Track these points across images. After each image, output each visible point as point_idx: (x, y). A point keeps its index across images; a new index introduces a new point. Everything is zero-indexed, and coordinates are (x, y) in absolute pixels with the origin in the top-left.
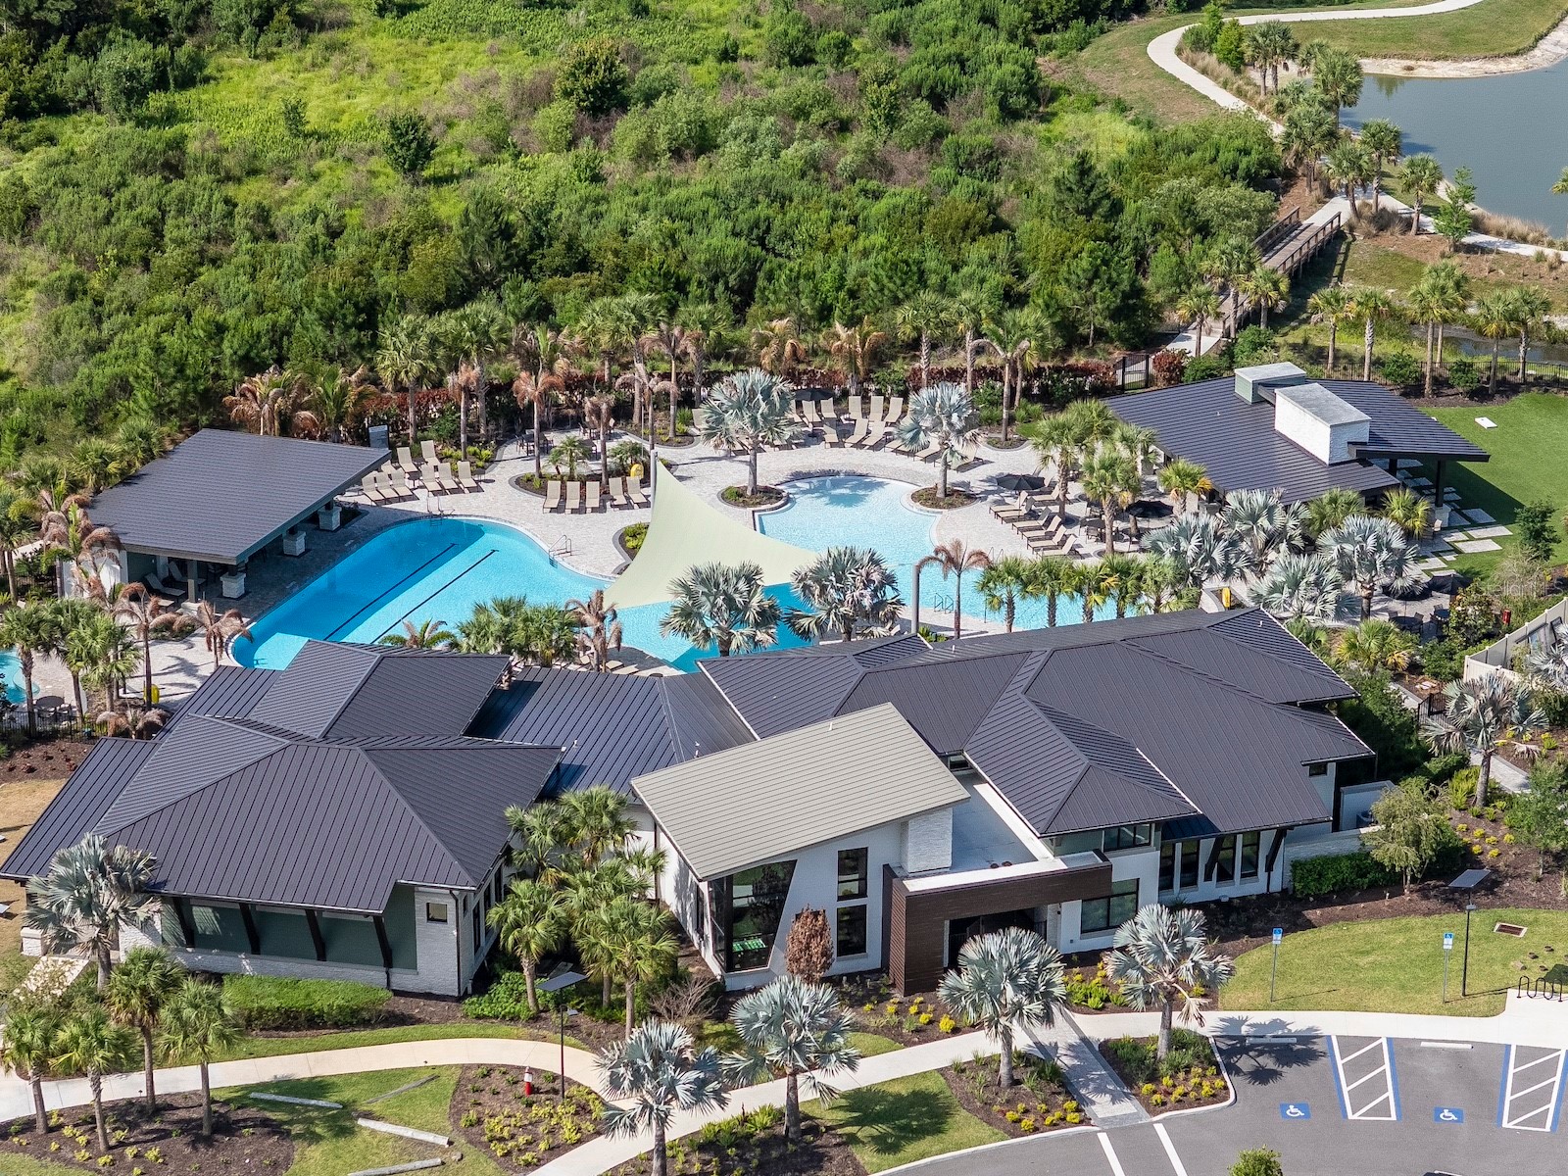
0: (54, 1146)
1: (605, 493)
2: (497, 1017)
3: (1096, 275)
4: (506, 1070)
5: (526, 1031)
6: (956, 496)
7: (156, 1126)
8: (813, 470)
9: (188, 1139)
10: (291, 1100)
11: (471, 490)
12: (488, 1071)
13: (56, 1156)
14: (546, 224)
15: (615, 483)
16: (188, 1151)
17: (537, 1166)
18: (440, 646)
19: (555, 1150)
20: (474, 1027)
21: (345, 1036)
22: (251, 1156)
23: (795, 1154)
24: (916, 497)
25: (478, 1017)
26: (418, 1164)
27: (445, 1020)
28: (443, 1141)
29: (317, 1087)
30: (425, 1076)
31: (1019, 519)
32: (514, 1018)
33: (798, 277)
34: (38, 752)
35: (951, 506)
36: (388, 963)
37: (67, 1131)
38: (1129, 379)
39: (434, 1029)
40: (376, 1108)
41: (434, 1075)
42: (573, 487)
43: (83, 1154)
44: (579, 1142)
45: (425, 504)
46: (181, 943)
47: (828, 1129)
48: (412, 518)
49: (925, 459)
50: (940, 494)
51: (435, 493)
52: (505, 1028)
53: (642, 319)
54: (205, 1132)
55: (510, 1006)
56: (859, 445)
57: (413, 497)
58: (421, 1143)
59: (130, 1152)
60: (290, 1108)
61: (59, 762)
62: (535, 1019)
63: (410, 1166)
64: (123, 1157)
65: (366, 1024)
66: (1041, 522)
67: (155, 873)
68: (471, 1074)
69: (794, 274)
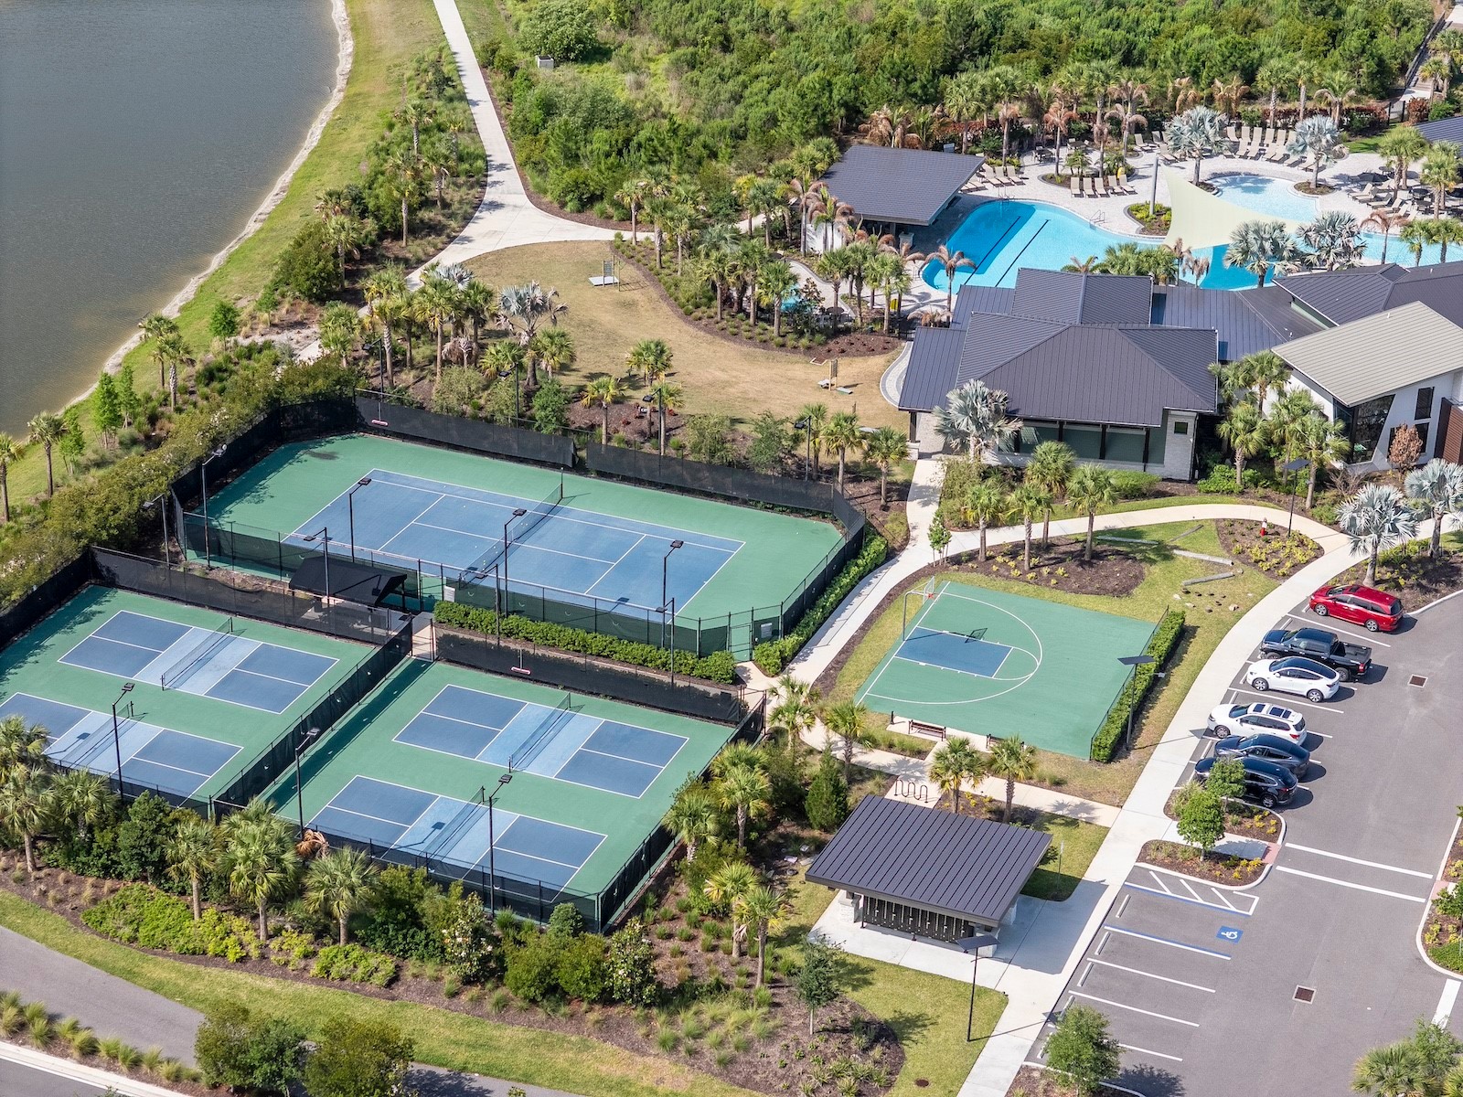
0: (995, 568)
1: (1106, 186)
2: (1218, 492)
3: (1363, 51)
4: (1242, 522)
5: (1239, 499)
6: (1321, 188)
7: (1052, 555)
8: (1223, 172)
9: (1077, 563)
10: (1124, 540)
11: (1018, 183)
12: (1232, 522)
13: (998, 574)
14: (1000, 20)
15: (1112, 179)
16: (1080, 569)
17: (1289, 576)
18: (1097, 272)
19: (1297, 567)
20: (1208, 497)
21: (1133, 503)
22: (1120, 572)
23: (1440, 567)
24: (1298, 187)
25: (1208, 492)
26: (1221, 575)
27: (1187, 494)
28: (1229, 563)
29: (1133, 533)
30: (1196, 525)
31: (1371, 200)
32: (1230, 492)
33: (1179, 53)
34: (843, 341)
35: (1322, 193)
36: (1146, 460)
37: (999, 559)
38: (1392, 116)
39: (1186, 499)
40: (1178, 543)
41: (1200, 525)
42: (1087, 181)
43: (1015, 573)
44: (1308, 562)
45: (992, 192)
46: (1011, 450)
47: (1455, 553)
48: (991, 201)
49: (1291, 165)
50: (1313, 186)
51: (997, 185)
52: (1227, 498)
53: (1107, 77)
54: (1086, 558)
55: (1226, 485)
56: (1245, 157)
57: (984, 188)
58: (1215, 563)
59: (1045, 570)
60: (1128, 545)
61: (858, 345)
62: (1242, 493)
63: (1216, 577)
64: (1041, 574)
65: (1144, 496)
66: (1386, 203)
67: (1009, 405)
68: (1222, 524)
69: (1176, 51)
